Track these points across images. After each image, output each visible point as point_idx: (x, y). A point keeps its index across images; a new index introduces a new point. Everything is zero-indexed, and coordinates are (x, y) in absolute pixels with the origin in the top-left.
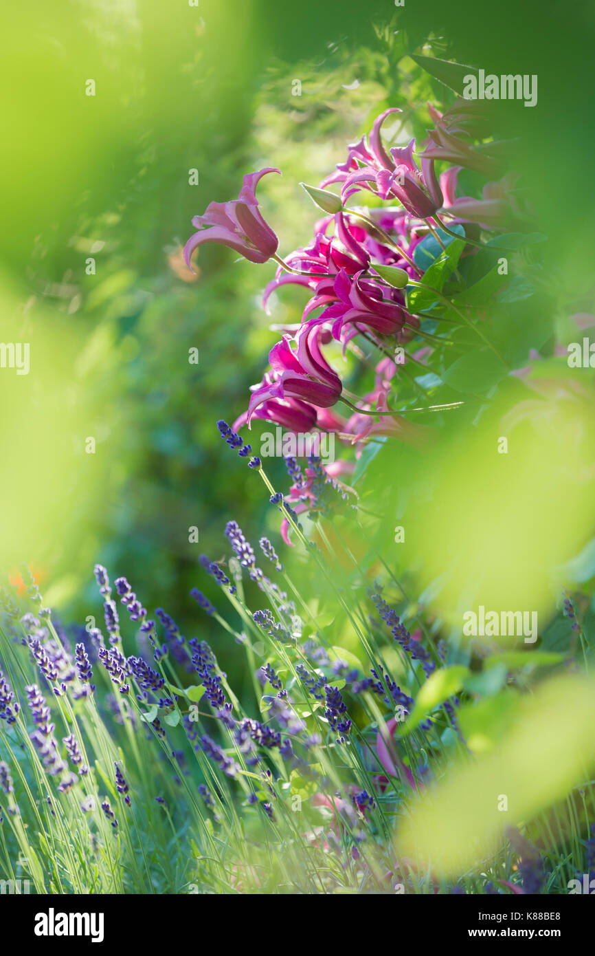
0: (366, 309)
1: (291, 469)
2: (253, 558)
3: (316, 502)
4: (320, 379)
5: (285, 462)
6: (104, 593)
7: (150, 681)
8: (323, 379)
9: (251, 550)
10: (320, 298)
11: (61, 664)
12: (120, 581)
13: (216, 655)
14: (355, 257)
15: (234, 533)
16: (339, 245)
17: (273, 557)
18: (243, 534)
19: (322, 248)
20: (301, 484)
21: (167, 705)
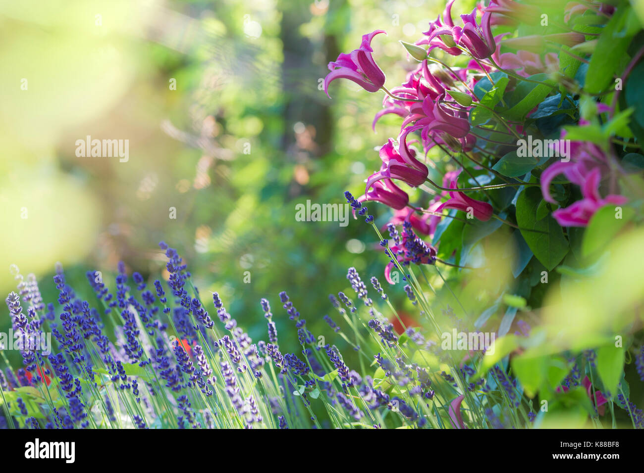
0: (444, 120)
1: (392, 233)
2: (366, 292)
3: (409, 253)
4: (414, 167)
5: (387, 229)
6: (267, 316)
7: (300, 369)
8: (416, 166)
9: (364, 287)
10: (413, 116)
11: (245, 344)
12: (282, 294)
13: (342, 355)
14: (435, 90)
15: (353, 275)
16: (425, 82)
17: (379, 289)
18: (359, 276)
19: (413, 83)
20: (398, 242)
21: (310, 384)
